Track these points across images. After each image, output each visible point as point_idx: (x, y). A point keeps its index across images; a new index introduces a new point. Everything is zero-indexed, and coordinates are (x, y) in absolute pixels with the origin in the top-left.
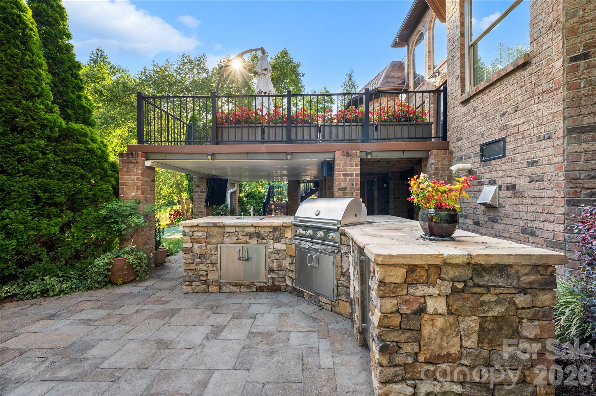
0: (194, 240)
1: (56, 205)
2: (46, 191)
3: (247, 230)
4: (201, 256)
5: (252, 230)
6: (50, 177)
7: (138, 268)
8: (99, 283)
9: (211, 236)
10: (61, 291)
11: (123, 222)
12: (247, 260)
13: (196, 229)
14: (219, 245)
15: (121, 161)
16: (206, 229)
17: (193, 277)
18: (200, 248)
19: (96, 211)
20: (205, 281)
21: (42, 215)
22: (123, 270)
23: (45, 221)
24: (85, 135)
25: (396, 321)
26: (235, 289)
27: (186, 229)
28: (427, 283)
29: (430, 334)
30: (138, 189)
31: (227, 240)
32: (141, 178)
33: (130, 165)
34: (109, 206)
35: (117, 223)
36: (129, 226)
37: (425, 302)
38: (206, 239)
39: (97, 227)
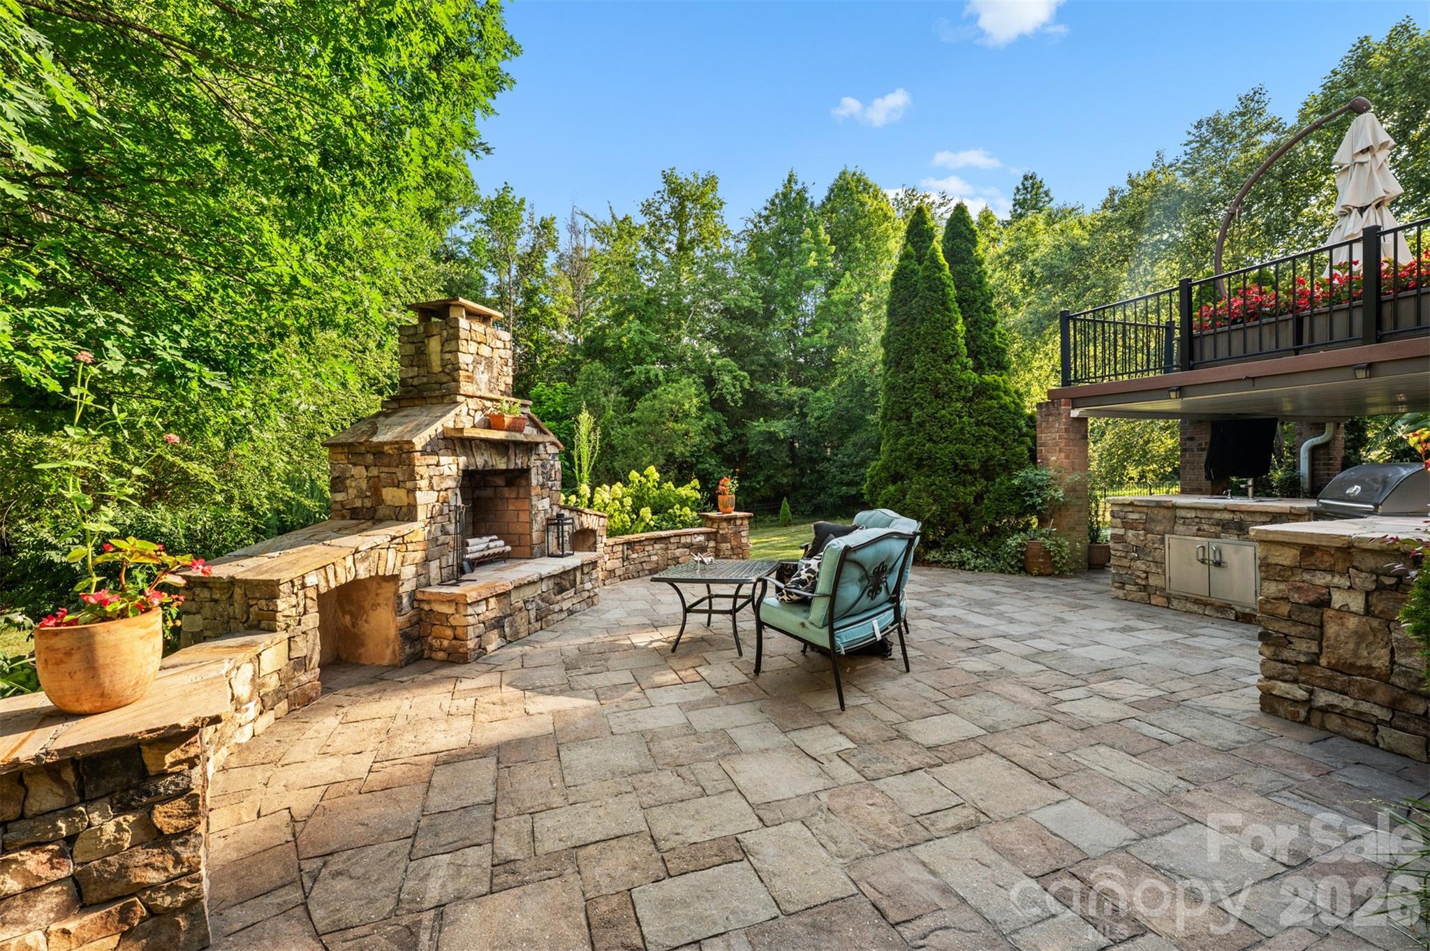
0: (1127, 525)
1: (971, 472)
2: (963, 457)
3: (1217, 515)
4: (1138, 549)
5: (1227, 516)
6: (965, 442)
7: (1057, 558)
8: (1012, 567)
9: (1154, 521)
10: (976, 567)
11: (1038, 495)
12: (1218, 564)
13: (1130, 509)
14: (1167, 536)
15: (1040, 413)
16: (1145, 510)
17: (1125, 578)
18: (1137, 536)
19: (1010, 480)
20: (1145, 586)
21: (959, 483)
22: (1039, 557)
23: (962, 489)
24: (997, 388)
25: (1284, 609)
26: (1195, 608)
27: (1116, 508)
28: (1331, 571)
29: (1338, 635)
30: (1060, 451)
31: (1180, 528)
32: (1065, 435)
33: (1051, 419)
34: (1023, 474)
35: (1031, 496)
36: (1044, 500)
37: (1330, 594)
38: (1146, 525)
39: (1010, 500)
